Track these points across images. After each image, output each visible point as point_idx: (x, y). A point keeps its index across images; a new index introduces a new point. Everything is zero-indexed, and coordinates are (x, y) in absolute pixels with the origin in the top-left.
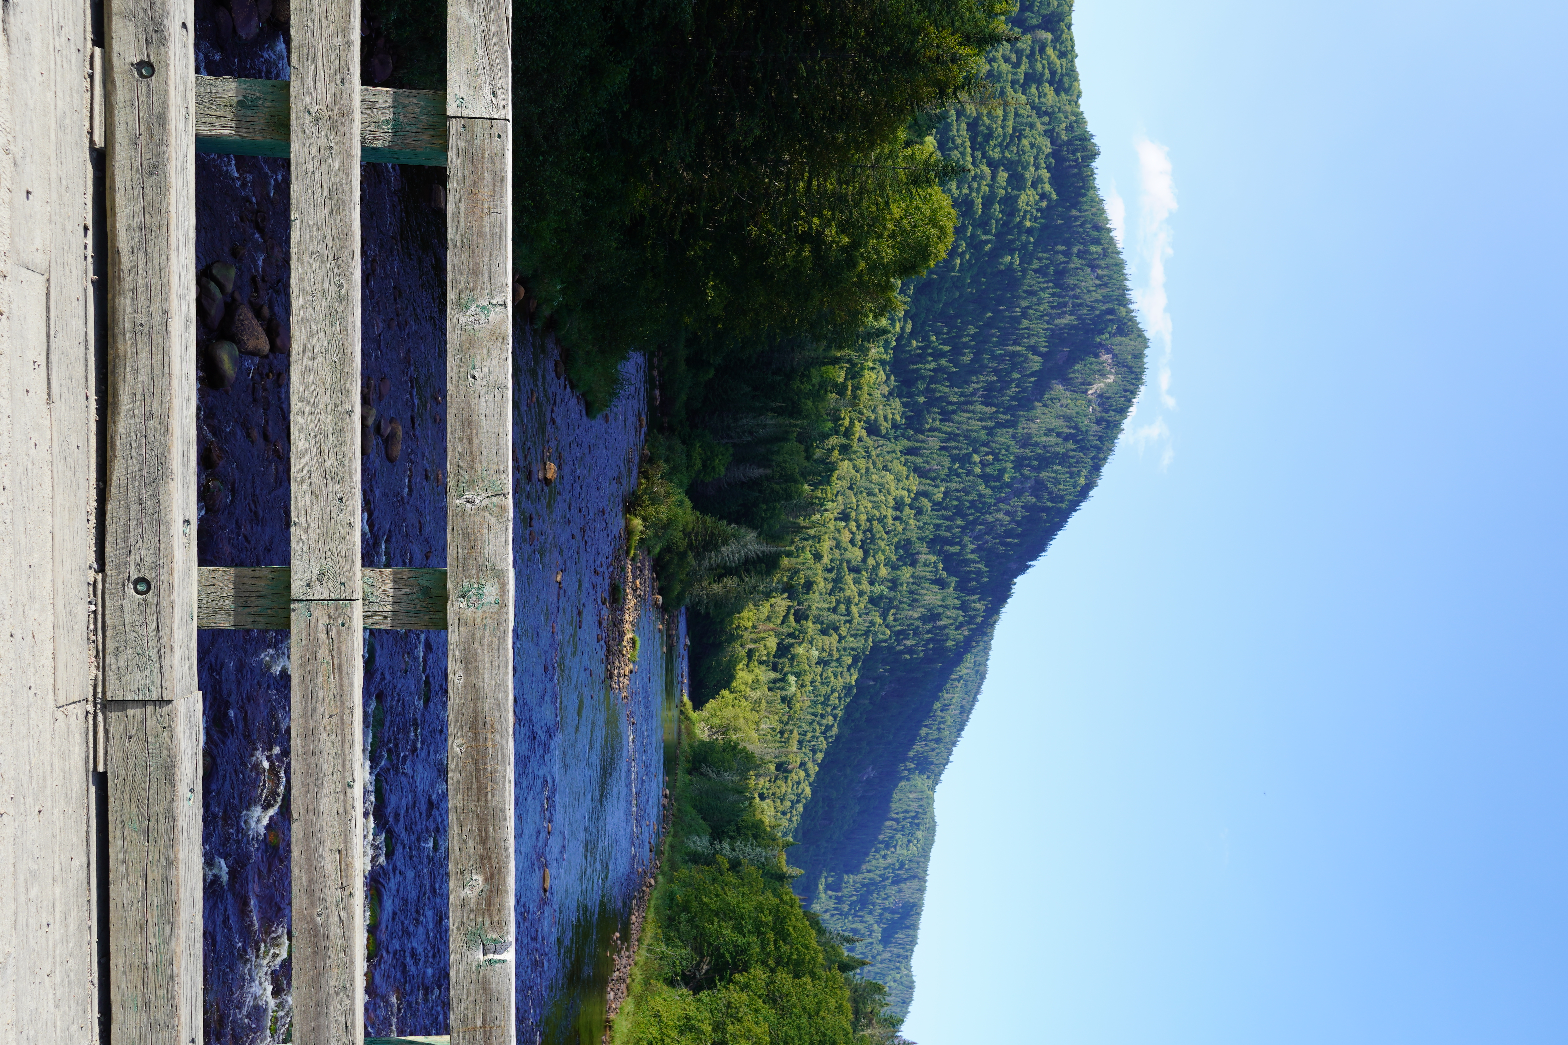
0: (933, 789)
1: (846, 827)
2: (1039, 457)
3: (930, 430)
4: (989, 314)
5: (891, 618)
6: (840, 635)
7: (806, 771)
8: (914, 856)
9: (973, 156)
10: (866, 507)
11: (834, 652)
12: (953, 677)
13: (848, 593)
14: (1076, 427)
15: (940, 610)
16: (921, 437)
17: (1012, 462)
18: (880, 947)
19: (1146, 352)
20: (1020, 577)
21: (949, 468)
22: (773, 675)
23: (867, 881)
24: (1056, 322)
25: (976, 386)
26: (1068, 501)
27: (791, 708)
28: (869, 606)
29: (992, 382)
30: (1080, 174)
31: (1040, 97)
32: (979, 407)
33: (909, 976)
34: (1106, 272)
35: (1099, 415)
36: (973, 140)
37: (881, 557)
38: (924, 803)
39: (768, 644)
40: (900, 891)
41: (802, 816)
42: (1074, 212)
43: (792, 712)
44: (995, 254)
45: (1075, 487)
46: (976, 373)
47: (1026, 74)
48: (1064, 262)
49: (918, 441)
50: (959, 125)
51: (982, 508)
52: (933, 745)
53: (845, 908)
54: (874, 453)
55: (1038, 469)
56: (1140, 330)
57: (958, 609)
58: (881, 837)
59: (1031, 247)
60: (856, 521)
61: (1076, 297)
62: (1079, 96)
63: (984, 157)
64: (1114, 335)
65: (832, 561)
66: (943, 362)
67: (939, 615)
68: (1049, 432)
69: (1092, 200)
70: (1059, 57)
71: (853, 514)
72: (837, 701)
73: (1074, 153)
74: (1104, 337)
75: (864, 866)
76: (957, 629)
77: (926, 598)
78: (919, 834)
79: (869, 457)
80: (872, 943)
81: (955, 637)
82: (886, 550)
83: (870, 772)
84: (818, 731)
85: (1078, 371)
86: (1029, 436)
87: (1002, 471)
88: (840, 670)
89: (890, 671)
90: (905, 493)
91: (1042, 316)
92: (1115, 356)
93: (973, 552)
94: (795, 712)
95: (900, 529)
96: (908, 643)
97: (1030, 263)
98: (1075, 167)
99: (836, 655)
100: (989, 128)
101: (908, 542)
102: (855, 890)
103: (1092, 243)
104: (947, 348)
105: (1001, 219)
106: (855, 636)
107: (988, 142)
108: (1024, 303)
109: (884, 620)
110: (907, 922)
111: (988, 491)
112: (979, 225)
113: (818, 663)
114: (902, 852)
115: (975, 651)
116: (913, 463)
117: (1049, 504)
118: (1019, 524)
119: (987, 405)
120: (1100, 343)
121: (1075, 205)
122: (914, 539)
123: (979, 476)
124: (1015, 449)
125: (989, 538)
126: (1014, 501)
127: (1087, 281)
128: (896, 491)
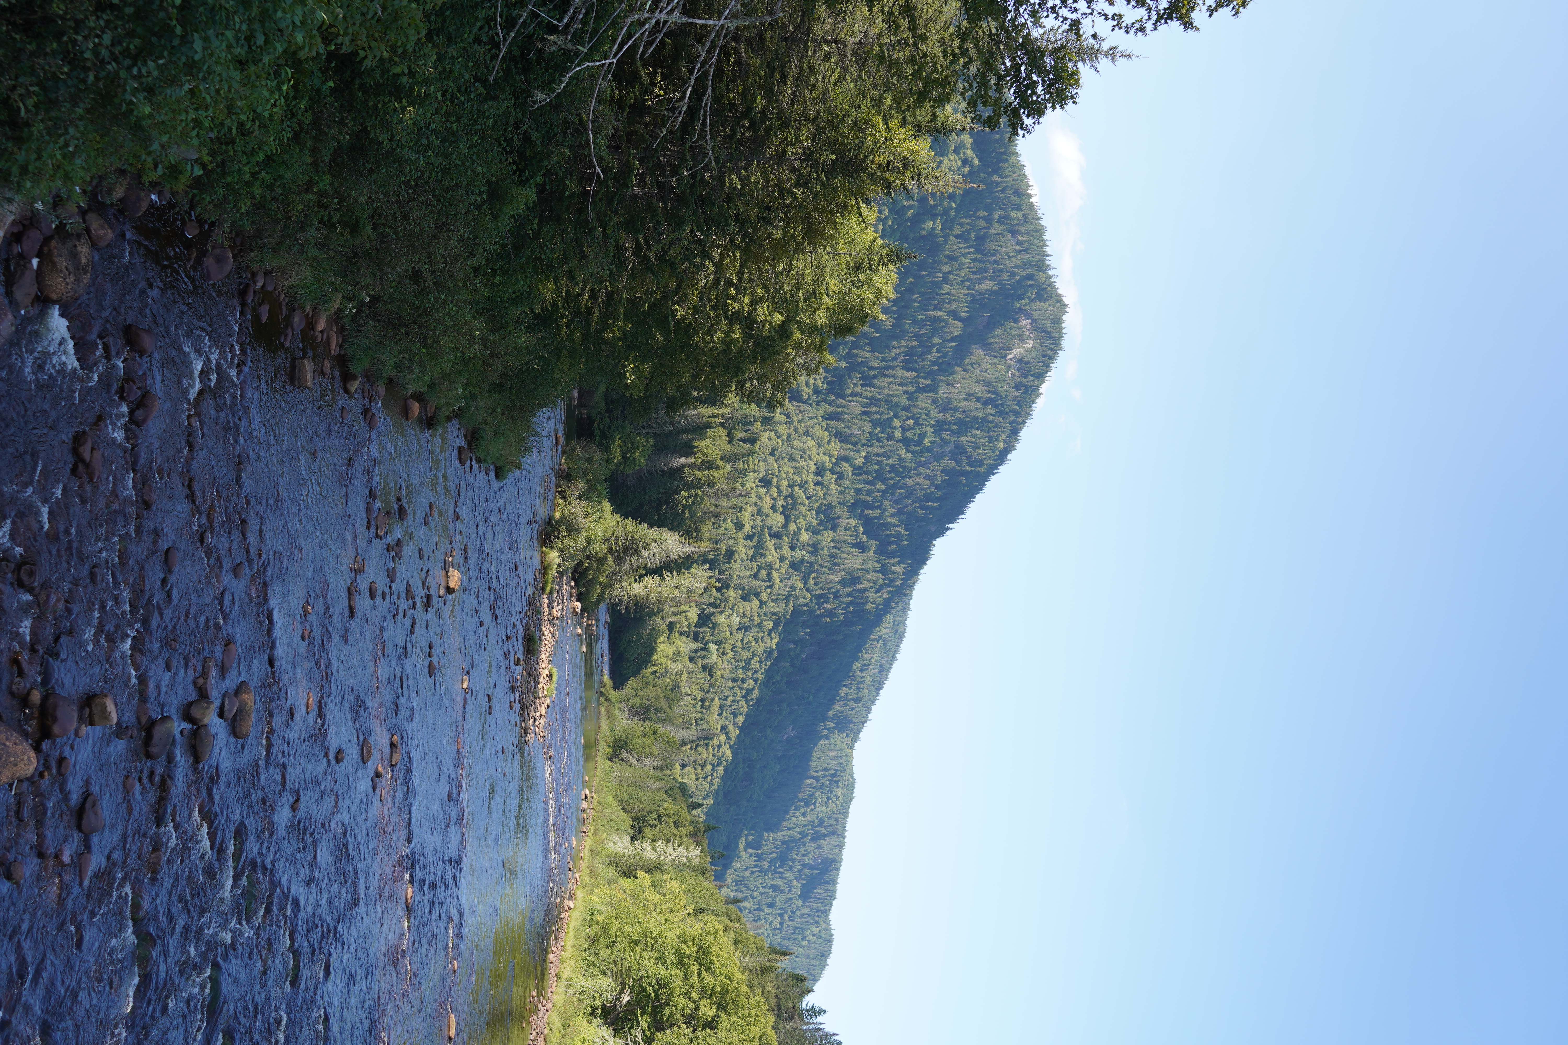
0: (851, 747)
1: (766, 786)
2: (959, 422)
3: (851, 395)
4: (911, 280)
5: (812, 582)
6: (761, 601)
7: (727, 734)
8: (833, 813)
10: (787, 473)
11: (755, 618)
12: (872, 637)
13: (769, 559)
14: (995, 392)
15: (861, 574)
16: (842, 402)
17: (932, 426)
18: (800, 903)
19: (1064, 317)
20: (939, 540)
21: (870, 433)
22: (694, 646)
23: (787, 838)
24: (977, 287)
25: (897, 351)
26: (988, 465)
27: (712, 677)
28: (790, 570)
29: (913, 347)
30: (1002, 139)
32: (900, 372)
33: (828, 930)
34: (1026, 238)
35: (1018, 379)
37: (802, 522)
38: (843, 761)
39: (690, 615)
40: (819, 847)
41: (722, 778)
42: (996, 178)
43: (713, 680)
44: (917, 220)
45: (993, 451)
46: (897, 338)
48: (986, 228)
49: (839, 406)
51: (903, 472)
52: (852, 704)
53: (766, 865)
54: (795, 419)
55: (958, 433)
56: (1059, 296)
57: (878, 572)
58: (801, 795)
59: (952, 212)
60: (778, 487)
61: (996, 262)
64: (1034, 300)
65: (753, 527)
67: (859, 578)
68: (968, 396)
69: (1014, 166)
71: (775, 480)
72: (758, 666)
74: (1023, 302)
75: (784, 824)
76: (877, 591)
77: (846, 561)
78: (838, 791)
79: (791, 423)
80: (791, 899)
81: (875, 599)
82: (807, 515)
83: (790, 732)
84: (739, 694)
85: (998, 336)
86: (949, 401)
87: (922, 436)
88: (761, 634)
89: (811, 634)
90: (827, 458)
91: (963, 281)
92: (1034, 321)
93: (893, 515)
94: (716, 680)
95: (821, 494)
96: (829, 606)
97: (951, 229)
99: (757, 620)
101: (829, 507)
102: (775, 847)
103: (1013, 209)
106: (776, 601)
108: (946, 269)
109: (805, 584)
110: (826, 877)
111: (909, 456)
113: (739, 629)
114: (822, 809)
115: (894, 611)
116: (835, 428)
117: (968, 468)
118: (938, 487)
119: (908, 369)
120: (1020, 309)
121: (996, 171)
122: (835, 504)
123: (900, 441)
124: (935, 413)
125: (909, 501)
126: (934, 465)
127: (1007, 246)
128: (818, 456)
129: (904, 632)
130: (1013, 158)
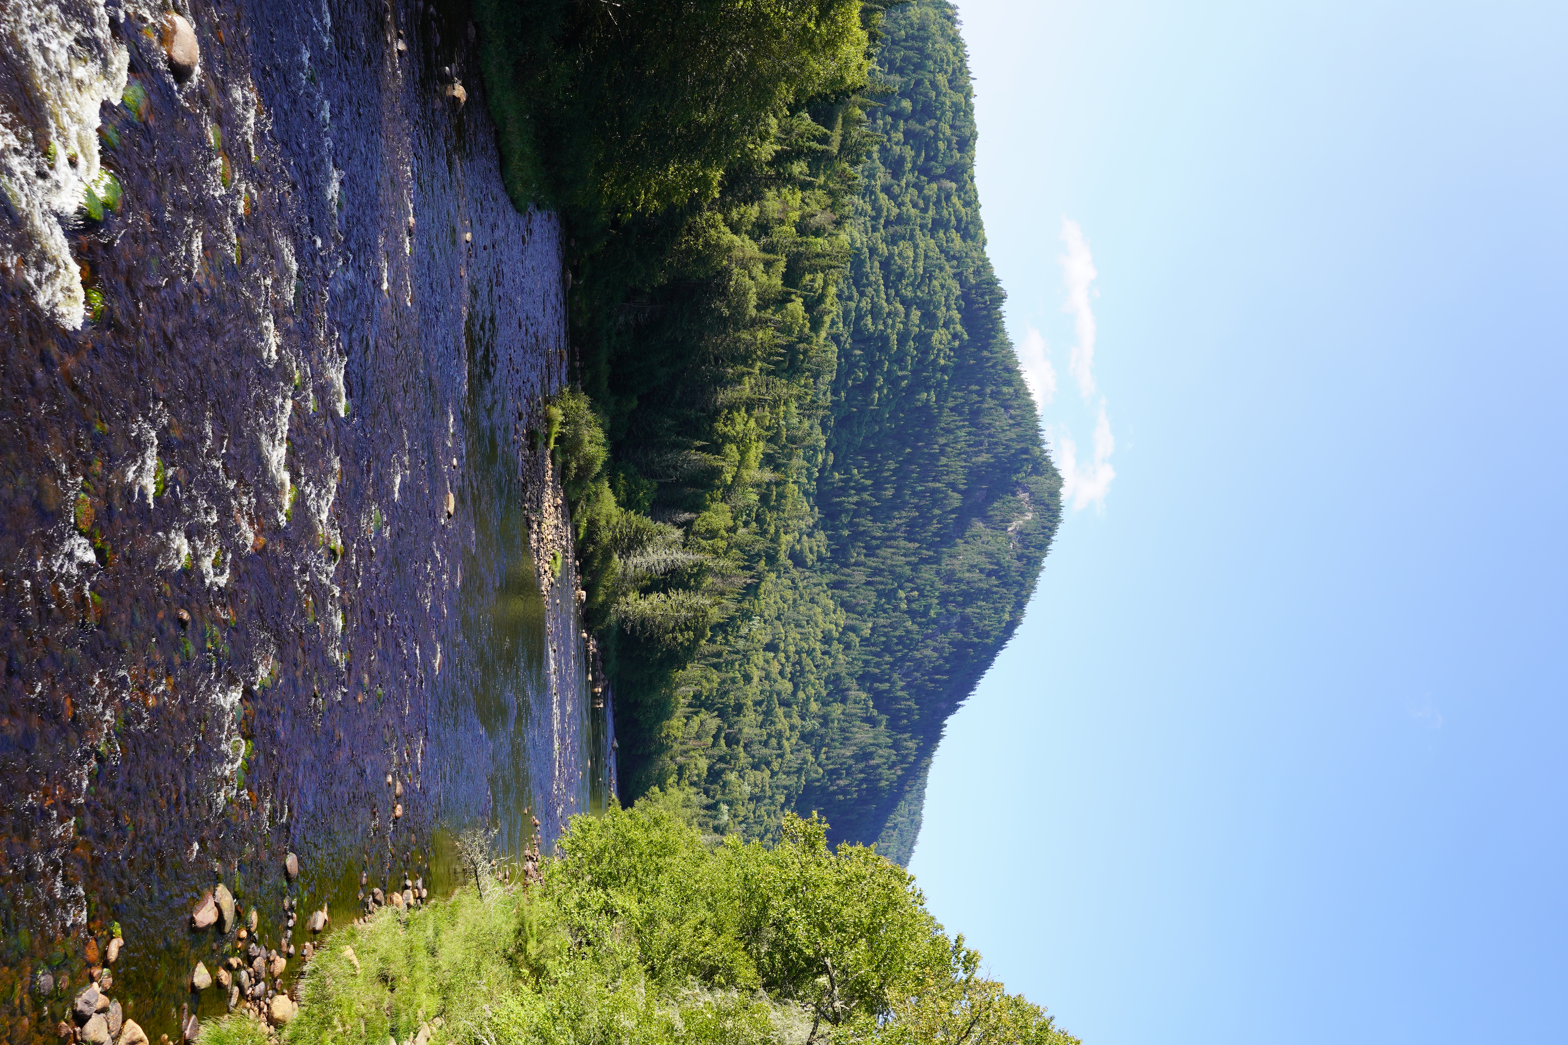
2: (963, 593)
3: (855, 564)
4: (908, 450)
5: (823, 757)
6: (772, 771)
9: (886, 294)
10: (794, 639)
11: (767, 788)
12: (888, 825)
13: (779, 726)
14: (998, 564)
15: (873, 749)
16: (847, 571)
17: (938, 598)
19: (1062, 490)
20: (950, 718)
21: (875, 604)
24: (973, 460)
25: (899, 522)
26: (994, 637)
28: (801, 742)
29: (914, 518)
30: (988, 316)
31: (947, 242)
32: (903, 543)
34: (1018, 412)
35: (1020, 551)
36: (886, 278)
37: (811, 691)
39: (699, 765)
42: (985, 353)
44: (912, 391)
45: (999, 623)
46: (897, 508)
47: (934, 220)
48: (978, 402)
49: (843, 575)
50: (872, 263)
51: (910, 645)
54: (800, 584)
55: (963, 605)
56: (1055, 470)
57: (890, 747)
59: (945, 386)
60: (785, 652)
61: (991, 436)
62: (984, 243)
63: (897, 295)
64: (1030, 474)
65: (762, 692)
66: (866, 496)
67: (871, 754)
68: (972, 568)
69: (1002, 343)
70: (964, 206)
71: (782, 645)
73: (982, 295)
74: (1020, 476)
76: (890, 768)
77: (857, 736)
79: (796, 588)
81: (888, 777)
82: (815, 685)
85: (997, 509)
86: (953, 572)
87: (928, 607)
88: (773, 808)
90: (833, 627)
91: (960, 454)
92: (1032, 494)
93: (902, 689)
95: (829, 662)
96: (841, 783)
97: (945, 401)
98: (984, 309)
99: (769, 793)
100: (900, 267)
101: (838, 677)
103: (1004, 385)
104: (869, 482)
105: (916, 356)
106: (788, 774)
107: (900, 281)
108: (942, 441)
109: (817, 758)
111: (915, 627)
112: (895, 361)
113: (750, 799)
115: (908, 797)
116: (840, 597)
117: (976, 640)
118: (947, 660)
119: (910, 541)
120: (1017, 482)
121: (986, 347)
122: (843, 674)
123: (906, 612)
124: (939, 585)
125: (918, 675)
126: (941, 637)
127: (1001, 420)
128: (824, 624)
129: (920, 822)
130: (1001, 335)
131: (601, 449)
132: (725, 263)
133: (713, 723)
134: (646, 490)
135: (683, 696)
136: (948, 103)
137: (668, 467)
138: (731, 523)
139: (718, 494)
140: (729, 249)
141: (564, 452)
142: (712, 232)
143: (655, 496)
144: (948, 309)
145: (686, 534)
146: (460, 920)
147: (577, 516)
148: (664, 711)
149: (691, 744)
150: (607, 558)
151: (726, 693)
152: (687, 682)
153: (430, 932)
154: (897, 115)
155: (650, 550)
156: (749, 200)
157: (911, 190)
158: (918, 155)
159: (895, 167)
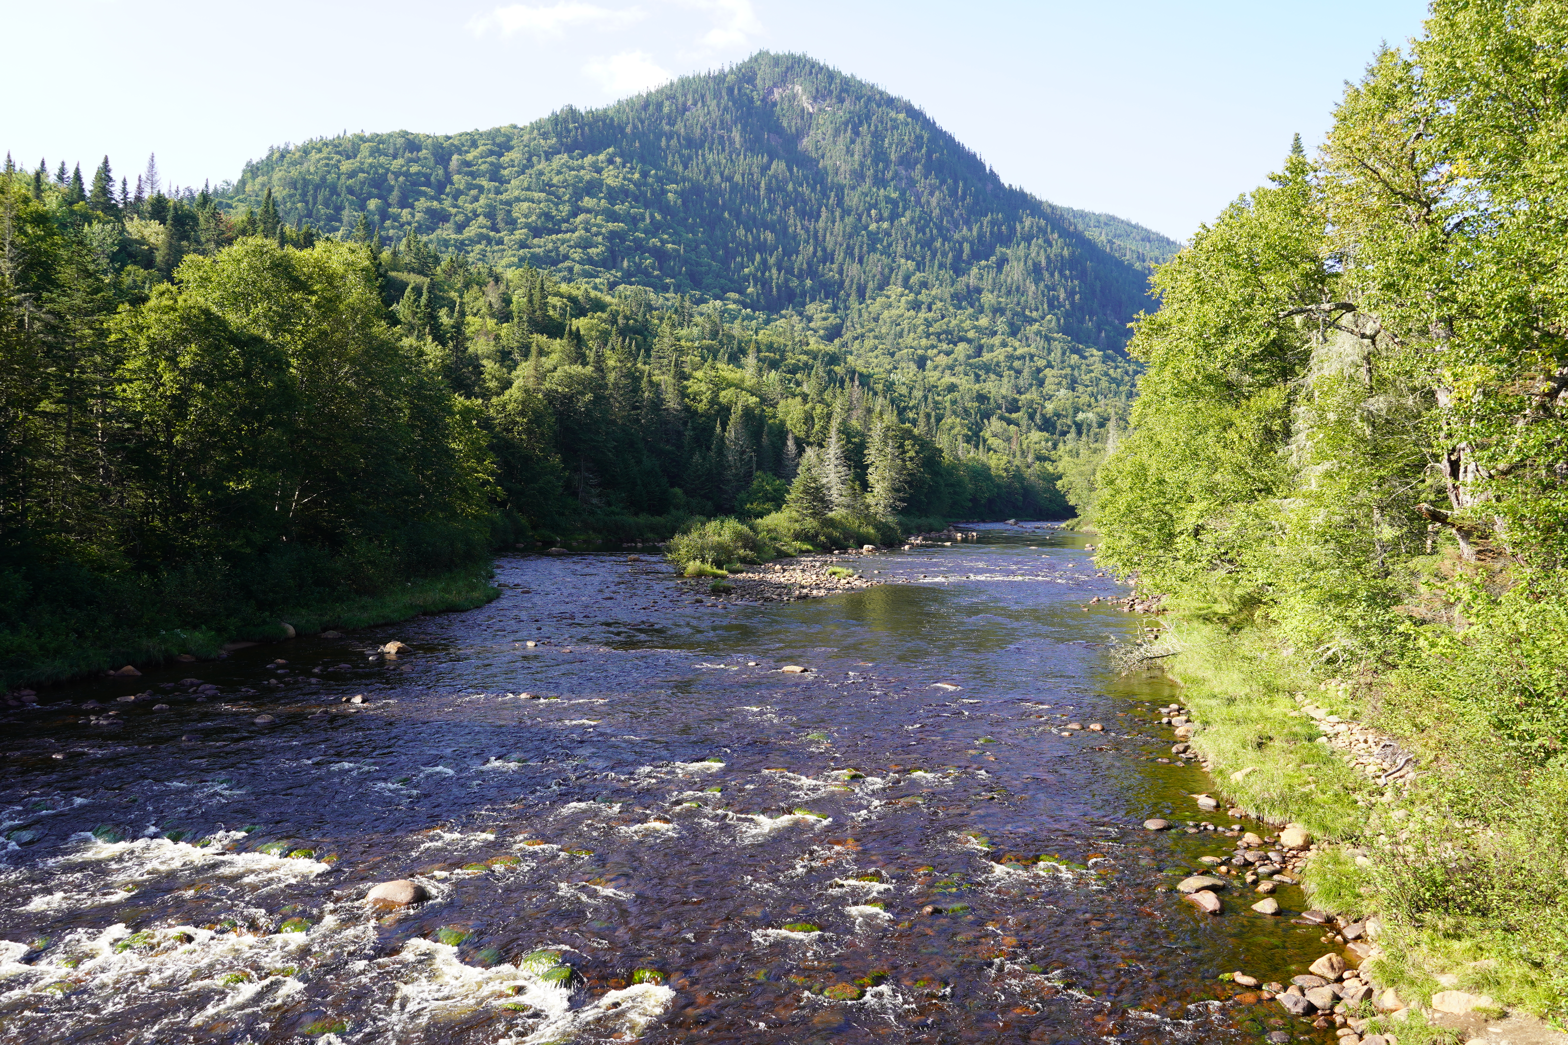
2: (875, 162)
3: (841, 274)
4: (726, 215)
5: (1034, 314)
6: (1045, 367)
9: (566, 232)
10: (913, 339)
11: (1063, 372)
12: (1107, 250)
13: (1002, 358)
14: (846, 124)
15: (1030, 263)
16: (847, 283)
17: (878, 189)
19: (772, 53)
20: (1002, 180)
21: (882, 254)
22: (1071, 435)
24: (738, 146)
25: (799, 227)
26: (922, 130)
28: (1019, 336)
29: (796, 211)
30: (590, 125)
31: (513, 166)
32: (821, 224)
34: (690, 97)
35: (834, 100)
36: (550, 232)
37: (967, 324)
39: (1036, 439)
42: (628, 130)
44: (666, 209)
45: (907, 124)
46: (785, 228)
47: (491, 180)
48: (678, 139)
49: (851, 287)
50: (535, 246)
51: (925, 220)
54: (859, 331)
55: (887, 163)
56: (751, 59)
57: (1029, 245)
59: (660, 173)
60: (927, 349)
61: (713, 127)
62: (515, 127)
63: (567, 221)
64: (755, 86)
65: (966, 374)
66: (772, 261)
67: (1034, 264)
68: (849, 152)
69: (618, 112)
70: (477, 147)
71: (920, 352)
73: (569, 131)
74: (755, 97)
76: (1051, 246)
77: (1015, 278)
79: (863, 336)
81: (1059, 248)
82: (962, 319)
85: (789, 123)
86: (853, 172)
87: (888, 200)
88: (1083, 367)
89: (1091, 315)
90: (903, 299)
91: (732, 161)
92: (775, 85)
93: (970, 230)
94: (1118, 413)
95: (939, 304)
96: (1062, 296)
97: (676, 174)
98: (583, 130)
99: (1068, 371)
100: (539, 216)
101: (954, 296)
103: (661, 110)
104: (758, 257)
105: (630, 203)
106: (1050, 351)
107: (553, 217)
108: (717, 179)
109: (1036, 321)
111: (908, 214)
112: (635, 225)
113: (1073, 390)
115: (1081, 227)
116: (873, 290)
117: (924, 150)
118: (943, 182)
119: (819, 216)
120: (762, 101)
121: (622, 130)
122: (952, 290)
123: (892, 223)
124: (865, 187)
125: (956, 213)
126: (919, 187)
127: (698, 115)
128: (900, 309)
129: (1108, 216)
130: (610, 113)
131: (726, 524)
132: (540, 396)
133: (995, 425)
134: (763, 481)
135: (967, 454)
136: (370, 160)
137: (741, 460)
138: (799, 399)
139: (769, 410)
140: (527, 391)
141: (729, 561)
142: (509, 407)
143: (770, 474)
144: (583, 168)
145: (810, 444)
146: (1200, 674)
147: (791, 550)
148: (981, 473)
149: (1015, 447)
150: (831, 523)
151: (966, 410)
152: (954, 449)
153: (1213, 702)
154: (384, 215)
155: (824, 481)
156: (478, 370)
157: (460, 202)
158: (424, 194)
159: (437, 218)
